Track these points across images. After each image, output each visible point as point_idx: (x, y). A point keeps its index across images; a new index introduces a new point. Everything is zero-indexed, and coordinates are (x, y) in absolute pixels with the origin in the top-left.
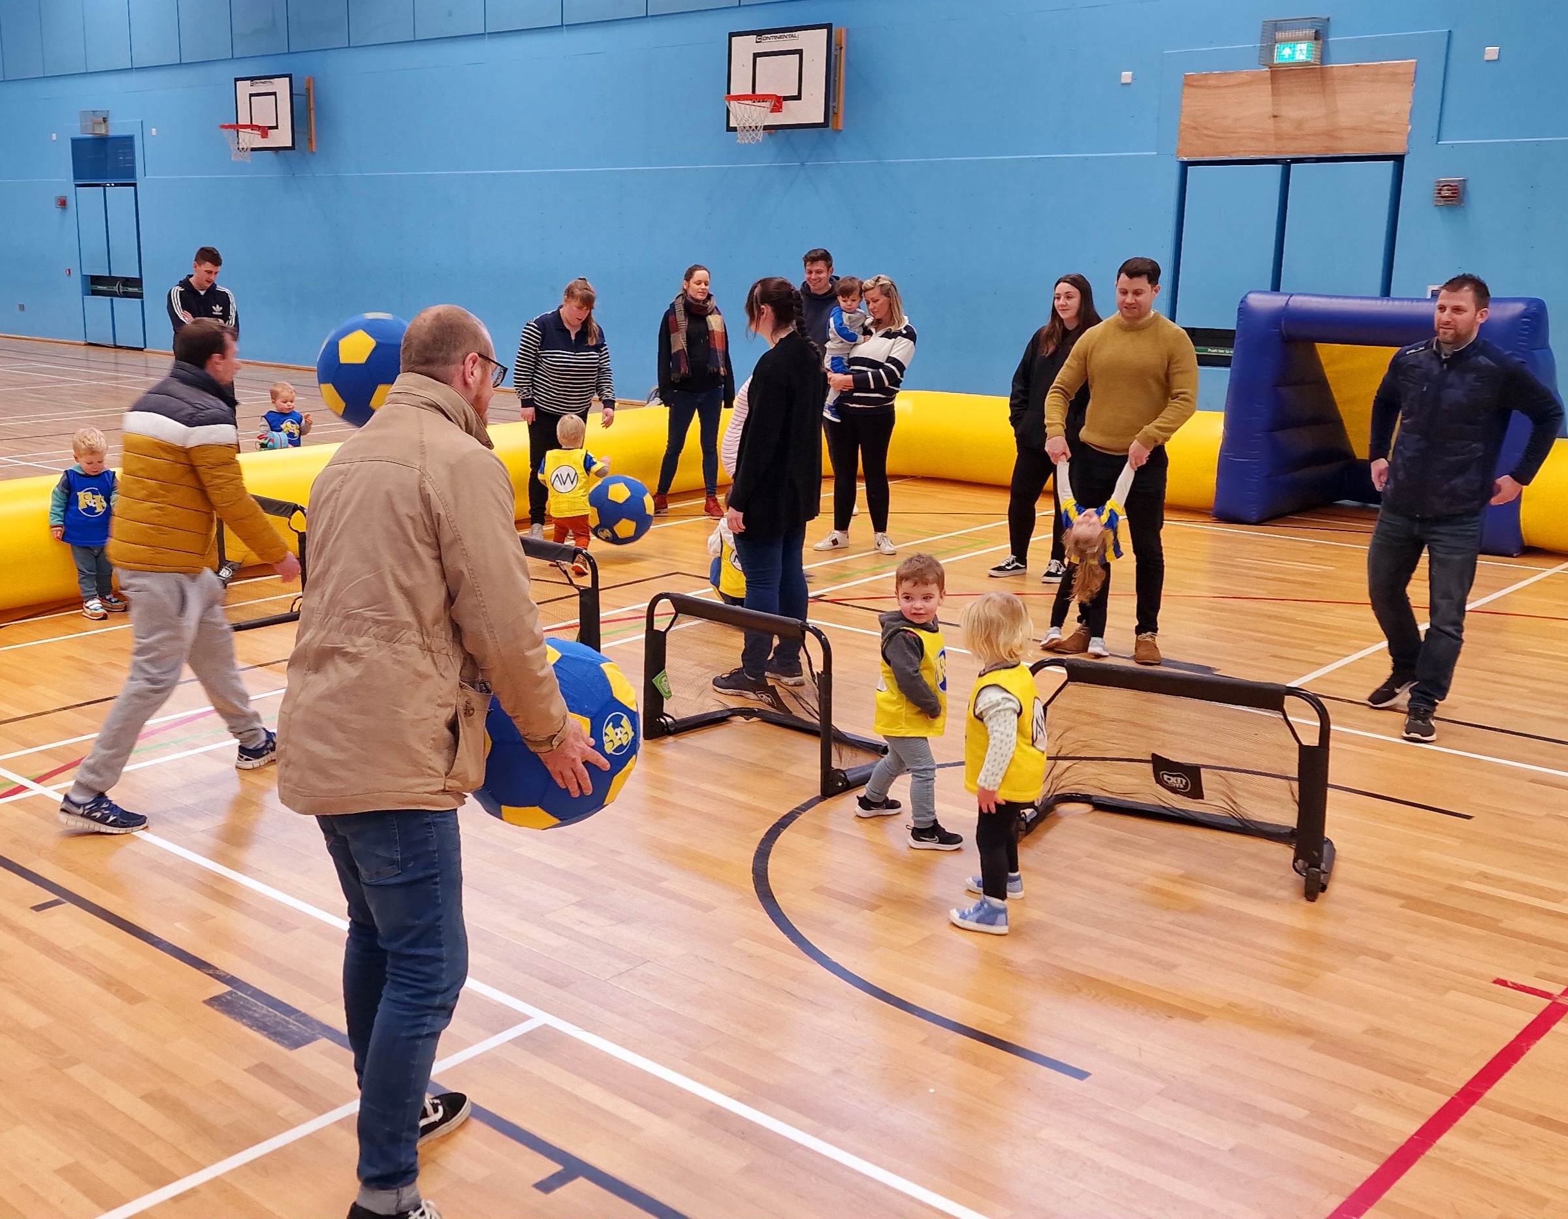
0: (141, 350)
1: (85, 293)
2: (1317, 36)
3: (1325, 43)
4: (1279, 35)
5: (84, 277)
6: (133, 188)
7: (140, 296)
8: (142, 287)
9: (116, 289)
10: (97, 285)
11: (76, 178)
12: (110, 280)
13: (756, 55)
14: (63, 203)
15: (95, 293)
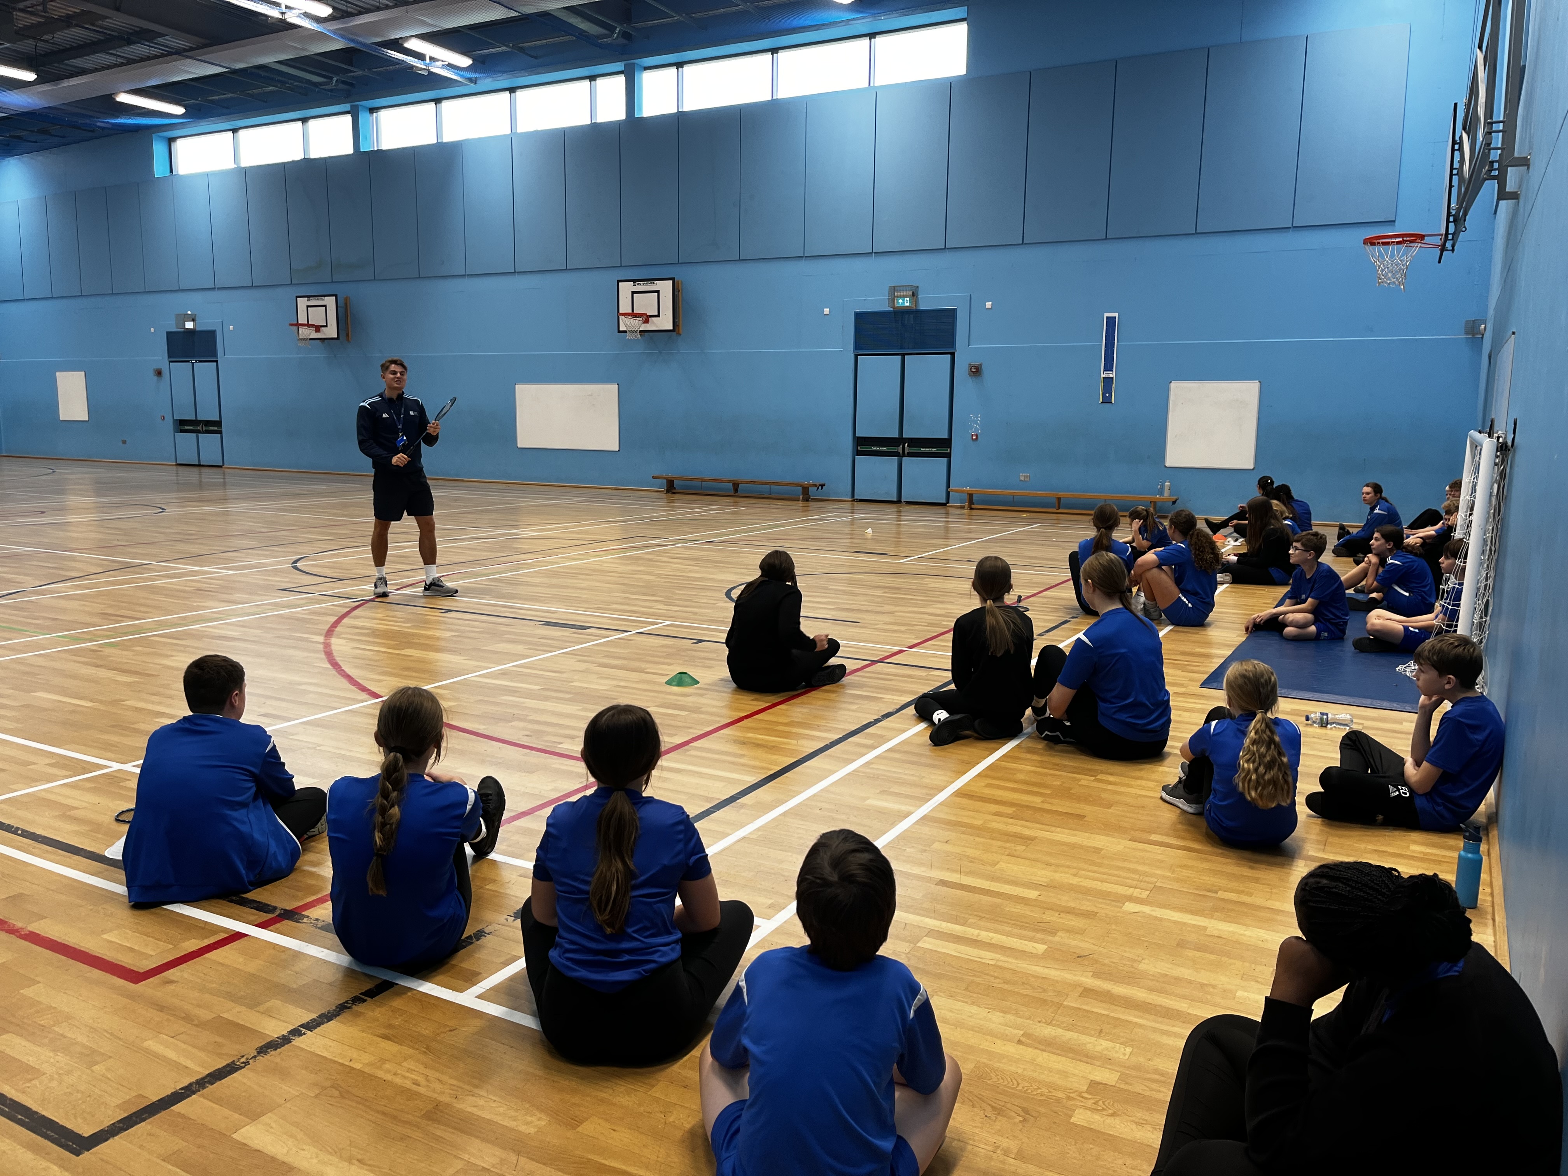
0: (221, 467)
1: (175, 431)
2: (913, 295)
3: (917, 297)
4: (896, 294)
5: (175, 421)
6: (215, 363)
7: (220, 432)
8: (221, 426)
9: (200, 428)
10: (183, 426)
11: (169, 357)
12: (195, 422)
13: (633, 293)
14: (159, 373)
15: (182, 431)
